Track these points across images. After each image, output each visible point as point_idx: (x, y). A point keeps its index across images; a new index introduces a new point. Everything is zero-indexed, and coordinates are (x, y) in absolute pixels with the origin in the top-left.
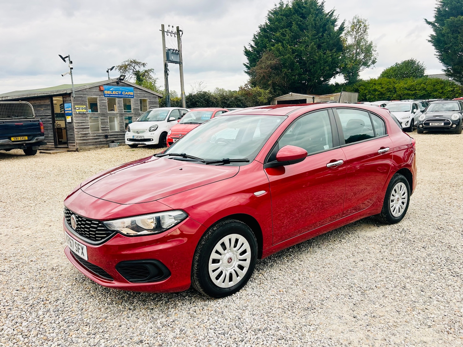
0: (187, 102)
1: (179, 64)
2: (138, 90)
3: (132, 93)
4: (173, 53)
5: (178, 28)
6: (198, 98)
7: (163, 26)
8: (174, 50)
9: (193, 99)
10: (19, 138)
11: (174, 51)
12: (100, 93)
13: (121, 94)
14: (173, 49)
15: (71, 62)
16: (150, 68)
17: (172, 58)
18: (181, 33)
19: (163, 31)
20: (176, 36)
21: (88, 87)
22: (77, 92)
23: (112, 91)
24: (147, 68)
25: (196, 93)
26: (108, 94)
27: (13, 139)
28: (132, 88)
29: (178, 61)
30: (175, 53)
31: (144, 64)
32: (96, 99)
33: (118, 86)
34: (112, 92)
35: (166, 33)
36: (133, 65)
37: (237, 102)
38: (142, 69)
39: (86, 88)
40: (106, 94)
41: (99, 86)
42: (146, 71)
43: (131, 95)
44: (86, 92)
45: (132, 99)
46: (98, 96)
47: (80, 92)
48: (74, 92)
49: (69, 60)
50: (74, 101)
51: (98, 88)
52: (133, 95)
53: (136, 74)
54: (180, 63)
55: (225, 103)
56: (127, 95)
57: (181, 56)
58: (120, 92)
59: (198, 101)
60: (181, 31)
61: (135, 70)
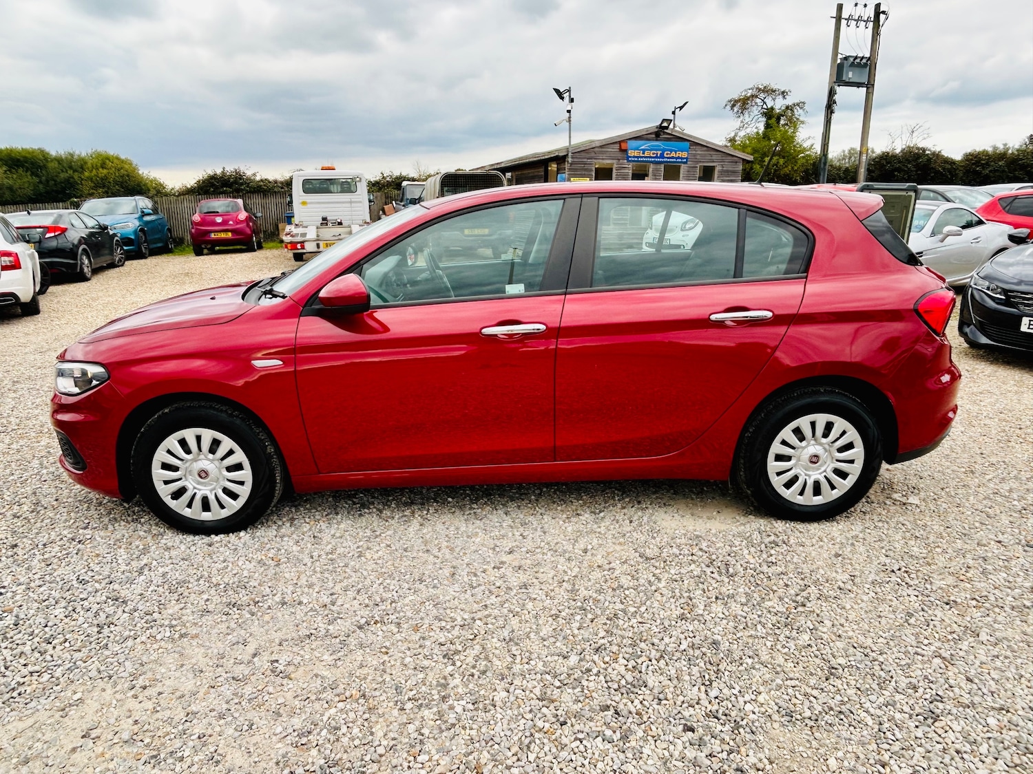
0: (869, 171)
1: (868, 88)
2: (699, 147)
3: (685, 155)
4: (852, 65)
5: (878, 6)
6: (900, 162)
7: (840, 7)
8: (856, 58)
9: (888, 163)
10: (476, 232)
11: (858, 60)
12: (619, 155)
13: (662, 156)
14: (855, 55)
15: (572, 100)
16: (797, 101)
17: (850, 75)
18: (882, 17)
19: (839, 18)
20: (871, 25)
21: (598, 144)
22: (577, 154)
23: (644, 151)
24: (789, 101)
25: (898, 151)
26: (634, 157)
27: (467, 232)
28: (687, 144)
29: (865, 80)
30: (859, 65)
31: (783, 92)
32: (612, 164)
33: (657, 140)
34: (644, 153)
35: (844, 22)
36: (762, 96)
37: (1015, 170)
38: (779, 104)
39: (594, 146)
40: (630, 157)
41: (620, 142)
42: (787, 108)
43: (682, 158)
44: (593, 155)
45: (683, 165)
46: (615, 161)
47: (583, 154)
48: (570, 154)
49: (570, 96)
50: (570, 169)
51: (617, 146)
52: (687, 158)
53: (765, 114)
54: (869, 86)
55: (978, 173)
56: (673, 158)
57: (873, 71)
58: (659, 152)
59: (899, 170)
60: (884, 12)
61: (765, 106)
